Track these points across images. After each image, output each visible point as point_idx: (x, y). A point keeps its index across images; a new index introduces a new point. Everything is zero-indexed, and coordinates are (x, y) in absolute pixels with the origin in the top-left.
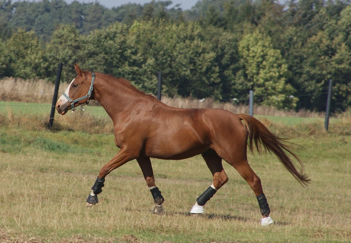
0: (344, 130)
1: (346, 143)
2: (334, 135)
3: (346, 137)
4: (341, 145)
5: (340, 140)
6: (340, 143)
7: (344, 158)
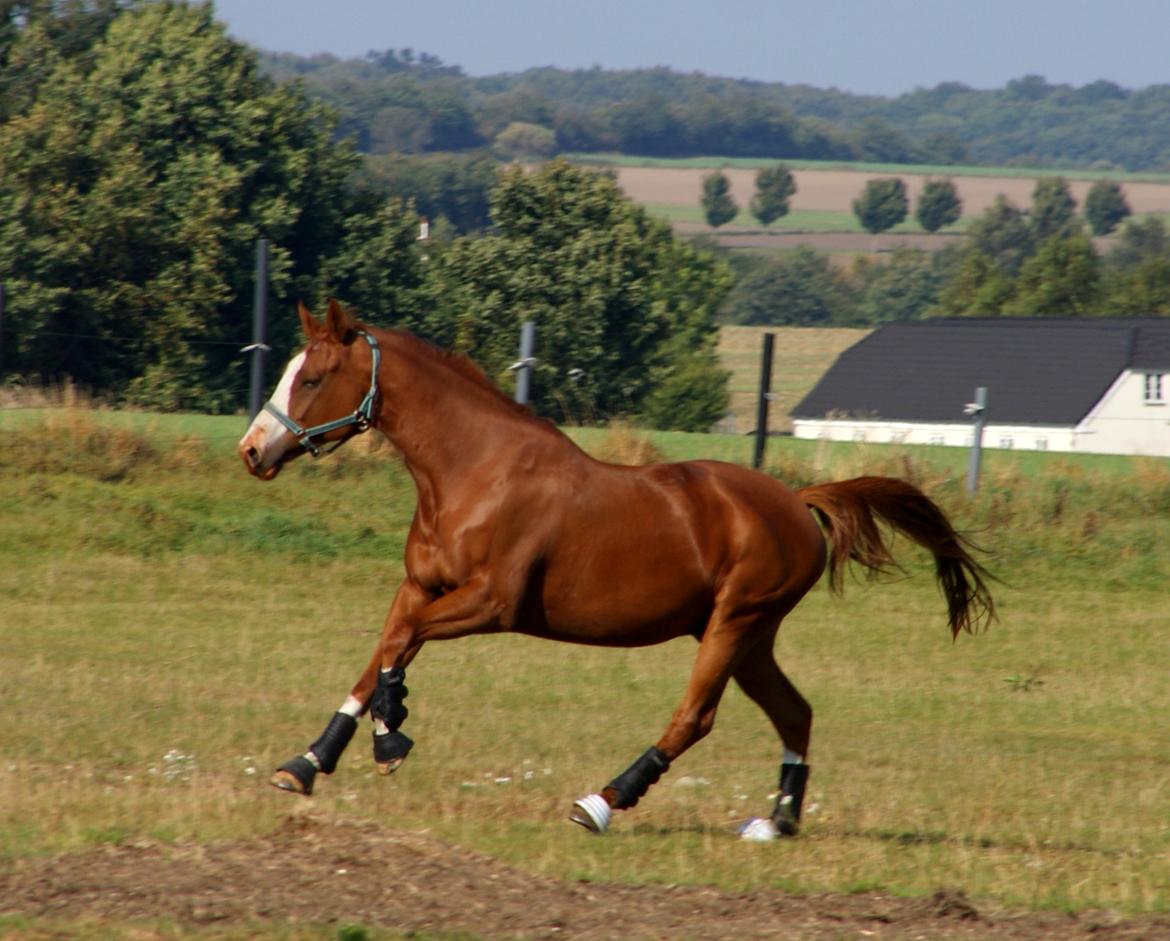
0: (47, 452)
1: (53, 497)
2: (13, 469)
3: (51, 478)
4: (35, 504)
5: (34, 489)
6: (33, 498)
7: (43, 547)
